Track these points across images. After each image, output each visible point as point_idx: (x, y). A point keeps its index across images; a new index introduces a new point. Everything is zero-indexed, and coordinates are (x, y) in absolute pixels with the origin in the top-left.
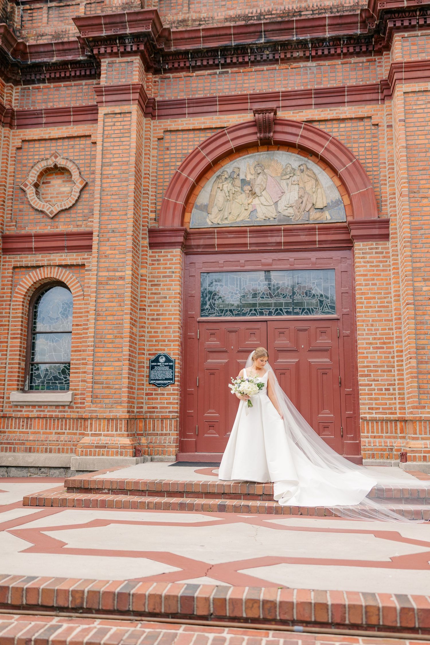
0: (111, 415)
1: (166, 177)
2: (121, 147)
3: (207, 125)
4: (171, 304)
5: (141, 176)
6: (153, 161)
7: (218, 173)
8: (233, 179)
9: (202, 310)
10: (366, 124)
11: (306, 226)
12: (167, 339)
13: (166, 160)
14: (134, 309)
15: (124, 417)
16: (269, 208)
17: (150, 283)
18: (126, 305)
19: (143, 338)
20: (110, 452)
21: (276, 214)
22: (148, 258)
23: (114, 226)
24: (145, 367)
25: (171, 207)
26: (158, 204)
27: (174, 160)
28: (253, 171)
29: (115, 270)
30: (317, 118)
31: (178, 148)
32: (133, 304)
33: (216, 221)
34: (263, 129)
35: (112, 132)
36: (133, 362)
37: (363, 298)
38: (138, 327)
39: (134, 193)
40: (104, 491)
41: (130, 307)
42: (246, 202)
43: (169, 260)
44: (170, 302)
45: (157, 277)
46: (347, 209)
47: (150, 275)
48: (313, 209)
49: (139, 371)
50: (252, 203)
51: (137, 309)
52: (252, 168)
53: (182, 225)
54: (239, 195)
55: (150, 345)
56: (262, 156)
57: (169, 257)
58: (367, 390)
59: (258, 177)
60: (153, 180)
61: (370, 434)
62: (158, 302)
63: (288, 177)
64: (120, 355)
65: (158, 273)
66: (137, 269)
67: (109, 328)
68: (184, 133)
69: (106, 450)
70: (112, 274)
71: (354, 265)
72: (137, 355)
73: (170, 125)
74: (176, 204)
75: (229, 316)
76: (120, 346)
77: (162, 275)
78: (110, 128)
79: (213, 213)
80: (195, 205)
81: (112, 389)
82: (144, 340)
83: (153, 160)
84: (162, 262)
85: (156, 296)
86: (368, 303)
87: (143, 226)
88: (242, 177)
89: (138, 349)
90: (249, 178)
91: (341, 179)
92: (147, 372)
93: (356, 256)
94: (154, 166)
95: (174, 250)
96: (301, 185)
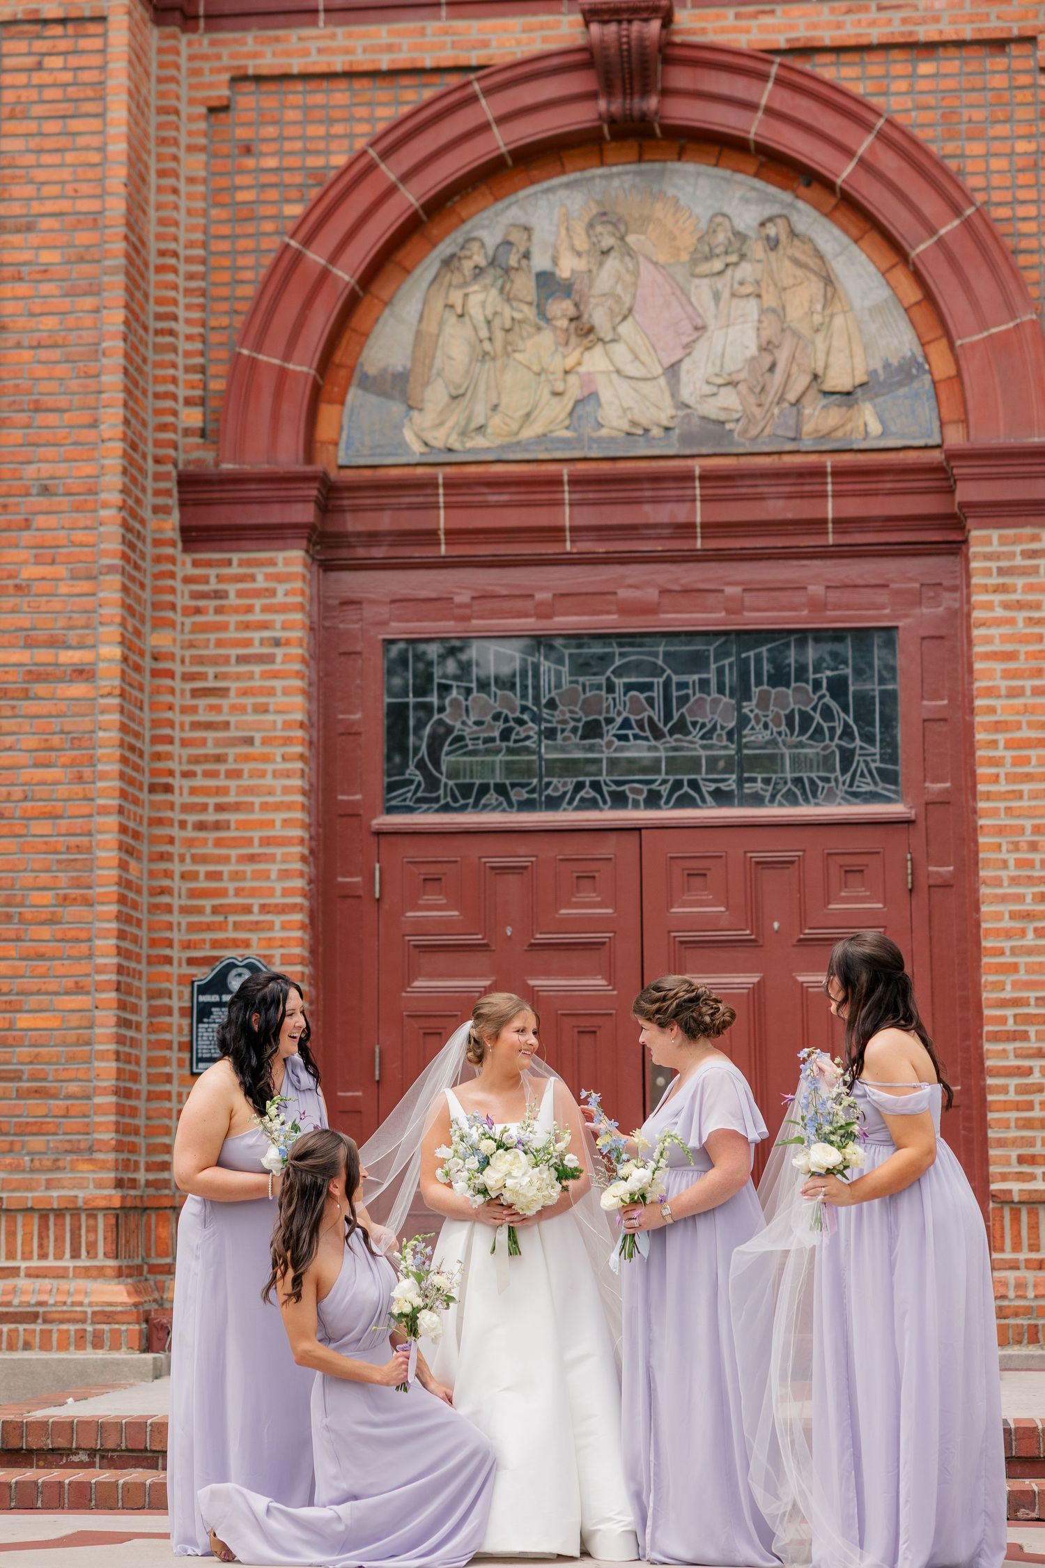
0: (56, 1196)
1: (242, 261)
2: (70, 157)
3: (403, 58)
4: (269, 767)
5: (146, 264)
6: (189, 199)
7: (445, 248)
8: (507, 271)
9: (391, 787)
10: (1019, 64)
11: (787, 459)
12: (256, 903)
13: (242, 196)
14: (130, 789)
15: (103, 1203)
16: (645, 387)
17: (189, 686)
18: (103, 776)
19: (165, 899)
20: (55, 1336)
21: (672, 412)
22: (178, 584)
23: (46, 469)
24: (176, 1012)
25: (267, 386)
26: (212, 370)
27: (272, 194)
28: (581, 242)
29: (54, 643)
30: (827, 37)
31: (288, 146)
32: (128, 770)
33: (439, 438)
34: (618, 83)
35: (33, 94)
36: (129, 993)
37: (1001, 744)
38: (145, 856)
39: (125, 340)
40: (75, 1459)
41: (117, 784)
42: (557, 363)
43: (257, 593)
44: (266, 758)
45: (215, 661)
46: (943, 397)
47: (188, 653)
48: (812, 393)
49: (153, 1028)
50: (582, 369)
51: (141, 789)
52: (579, 228)
53: (309, 457)
54: (530, 336)
55: (192, 927)
56: (616, 182)
57: (261, 583)
58: (1012, 1089)
59: (601, 264)
60: (191, 276)
61: (1024, 1255)
62: (219, 759)
63: (717, 265)
64: (83, 967)
65: (220, 643)
66: (138, 633)
67: (37, 866)
68: (312, 85)
69: (38, 1327)
70: (43, 655)
71: (969, 615)
72: (143, 967)
73: (255, 55)
74: (283, 372)
75: (494, 809)
76: (83, 935)
77: (234, 652)
78: (21, 78)
79: (428, 406)
80: (357, 374)
81: (55, 1096)
82: (168, 909)
83: (190, 196)
84: (232, 600)
85: (210, 735)
86: (1017, 762)
87: (157, 461)
88: (540, 262)
89: (145, 943)
90: (567, 267)
91: (918, 277)
92: (181, 1030)
93: (974, 581)
94: (194, 221)
95: (280, 556)
96: (770, 300)
